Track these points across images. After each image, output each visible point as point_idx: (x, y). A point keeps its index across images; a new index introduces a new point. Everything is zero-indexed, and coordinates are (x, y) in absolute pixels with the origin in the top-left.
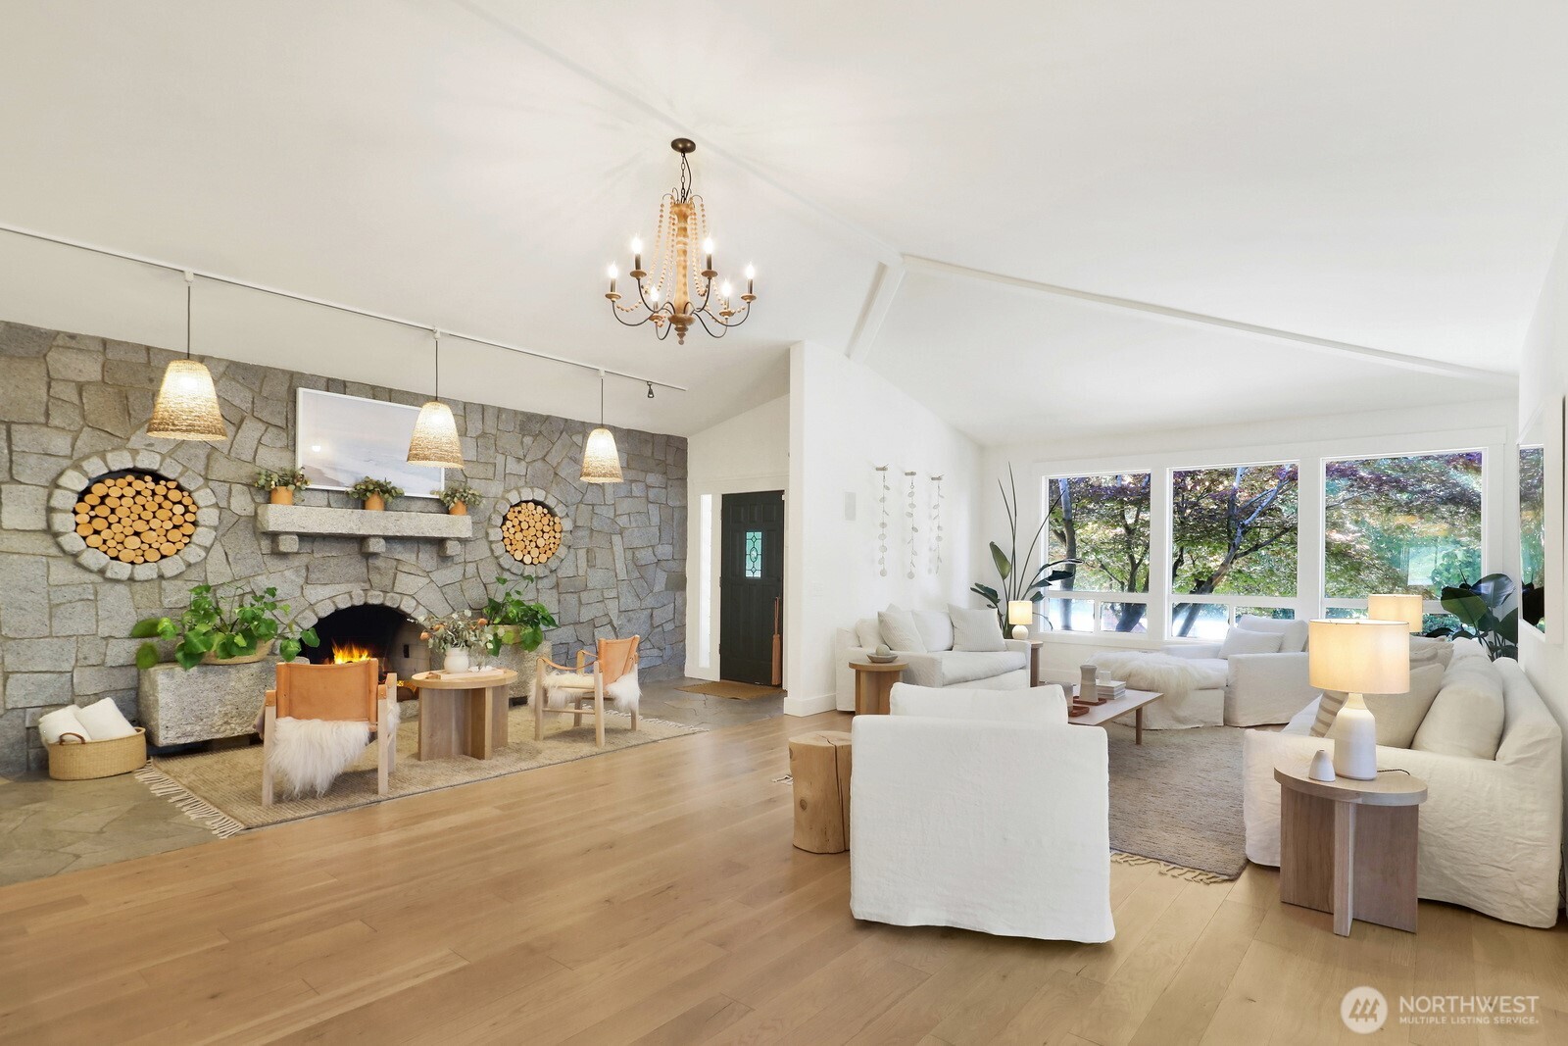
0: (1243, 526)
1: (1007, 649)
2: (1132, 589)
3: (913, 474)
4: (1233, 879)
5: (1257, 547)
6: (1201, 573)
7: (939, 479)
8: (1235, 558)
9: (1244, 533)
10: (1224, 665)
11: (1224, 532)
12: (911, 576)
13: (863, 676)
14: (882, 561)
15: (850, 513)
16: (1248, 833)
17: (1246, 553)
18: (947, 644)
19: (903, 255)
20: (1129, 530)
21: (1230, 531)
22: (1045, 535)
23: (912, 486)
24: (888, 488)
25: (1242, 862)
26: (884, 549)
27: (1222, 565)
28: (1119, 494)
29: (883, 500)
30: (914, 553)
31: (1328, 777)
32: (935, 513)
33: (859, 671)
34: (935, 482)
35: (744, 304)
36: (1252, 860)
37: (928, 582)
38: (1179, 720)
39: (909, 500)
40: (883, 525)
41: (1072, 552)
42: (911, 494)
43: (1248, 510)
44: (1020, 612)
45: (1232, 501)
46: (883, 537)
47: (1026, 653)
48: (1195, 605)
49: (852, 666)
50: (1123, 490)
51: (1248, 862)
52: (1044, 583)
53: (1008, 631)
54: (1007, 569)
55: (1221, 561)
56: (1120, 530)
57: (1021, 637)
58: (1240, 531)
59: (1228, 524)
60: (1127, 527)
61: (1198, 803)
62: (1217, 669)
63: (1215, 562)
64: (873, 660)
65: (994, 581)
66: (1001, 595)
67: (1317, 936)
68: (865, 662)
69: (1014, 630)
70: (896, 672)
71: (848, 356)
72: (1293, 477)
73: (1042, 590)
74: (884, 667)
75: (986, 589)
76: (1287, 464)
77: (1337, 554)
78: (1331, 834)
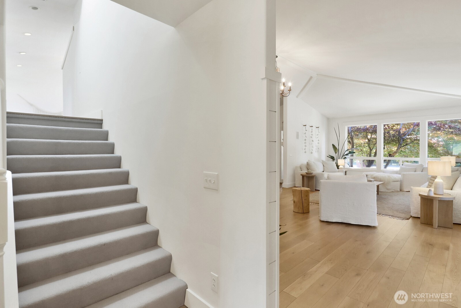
0: (403, 139)
1: (338, 172)
2: (370, 156)
3: (312, 126)
4: (408, 219)
5: (407, 145)
6: (390, 152)
7: (318, 127)
8: (401, 147)
9: (403, 141)
10: (400, 176)
11: (397, 140)
12: (312, 153)
13: (305, 178)
14: (305, 149)
15: (297, 137)
16: (411, 210)
17: (403, 146)
18: (322, 170)
19: (317, 74)
20: (369, 140)
21: (399, 140)
22: (346, 142)
23: (312, 130)
24: (307, 130)
25: (410, 216)
26: (306, 146)
27: (397, 149)
28: (366, 130)
29: (305, 133)
30: (313, 147)
31: (432, 194)
32: (317, 136)
33: (303, 176)
34: (317, 128)
35: (289, 91)
36: (412, 216)
37: (315, 155)
38: (388, 189)
39: (311, 133)
40: (305, 140)
41: (353, 147)
42: (312, 132)
43: (404, 134)
44: (341, 162)
45: (399, 132)
46: (305, 143)
47: (343, 172)
48: (389, 160)
49: (301, 175)
50: (367, 129)
51: (411, 216)
52: (347, 155)
53: (338, 167)
54: (337, 151)
55: (396, 149)
56: (367, 141)
57: (342, 168)
58: (402, 140)
59: (398, 138)
60: (368, 140)
61: (397, 206)
62: (398, 177)
63: (395, 149)
64: (307, 173)
65: (333, 154)
66: (335, 158)
67: (429, 229)
68: (305, 174)
69: (339, 167)
70: (313, 176)
71: (297, 97)
72: (418, 125)
73: (346, 156)
74: (310, 175)
75: (331, 156)
76: (416, 122)
77: (431, 147)
78: (432, 208)
